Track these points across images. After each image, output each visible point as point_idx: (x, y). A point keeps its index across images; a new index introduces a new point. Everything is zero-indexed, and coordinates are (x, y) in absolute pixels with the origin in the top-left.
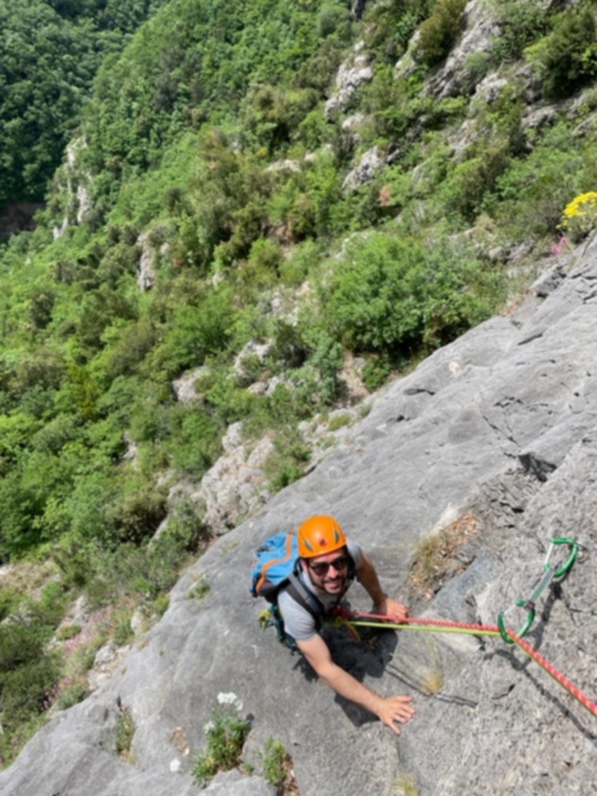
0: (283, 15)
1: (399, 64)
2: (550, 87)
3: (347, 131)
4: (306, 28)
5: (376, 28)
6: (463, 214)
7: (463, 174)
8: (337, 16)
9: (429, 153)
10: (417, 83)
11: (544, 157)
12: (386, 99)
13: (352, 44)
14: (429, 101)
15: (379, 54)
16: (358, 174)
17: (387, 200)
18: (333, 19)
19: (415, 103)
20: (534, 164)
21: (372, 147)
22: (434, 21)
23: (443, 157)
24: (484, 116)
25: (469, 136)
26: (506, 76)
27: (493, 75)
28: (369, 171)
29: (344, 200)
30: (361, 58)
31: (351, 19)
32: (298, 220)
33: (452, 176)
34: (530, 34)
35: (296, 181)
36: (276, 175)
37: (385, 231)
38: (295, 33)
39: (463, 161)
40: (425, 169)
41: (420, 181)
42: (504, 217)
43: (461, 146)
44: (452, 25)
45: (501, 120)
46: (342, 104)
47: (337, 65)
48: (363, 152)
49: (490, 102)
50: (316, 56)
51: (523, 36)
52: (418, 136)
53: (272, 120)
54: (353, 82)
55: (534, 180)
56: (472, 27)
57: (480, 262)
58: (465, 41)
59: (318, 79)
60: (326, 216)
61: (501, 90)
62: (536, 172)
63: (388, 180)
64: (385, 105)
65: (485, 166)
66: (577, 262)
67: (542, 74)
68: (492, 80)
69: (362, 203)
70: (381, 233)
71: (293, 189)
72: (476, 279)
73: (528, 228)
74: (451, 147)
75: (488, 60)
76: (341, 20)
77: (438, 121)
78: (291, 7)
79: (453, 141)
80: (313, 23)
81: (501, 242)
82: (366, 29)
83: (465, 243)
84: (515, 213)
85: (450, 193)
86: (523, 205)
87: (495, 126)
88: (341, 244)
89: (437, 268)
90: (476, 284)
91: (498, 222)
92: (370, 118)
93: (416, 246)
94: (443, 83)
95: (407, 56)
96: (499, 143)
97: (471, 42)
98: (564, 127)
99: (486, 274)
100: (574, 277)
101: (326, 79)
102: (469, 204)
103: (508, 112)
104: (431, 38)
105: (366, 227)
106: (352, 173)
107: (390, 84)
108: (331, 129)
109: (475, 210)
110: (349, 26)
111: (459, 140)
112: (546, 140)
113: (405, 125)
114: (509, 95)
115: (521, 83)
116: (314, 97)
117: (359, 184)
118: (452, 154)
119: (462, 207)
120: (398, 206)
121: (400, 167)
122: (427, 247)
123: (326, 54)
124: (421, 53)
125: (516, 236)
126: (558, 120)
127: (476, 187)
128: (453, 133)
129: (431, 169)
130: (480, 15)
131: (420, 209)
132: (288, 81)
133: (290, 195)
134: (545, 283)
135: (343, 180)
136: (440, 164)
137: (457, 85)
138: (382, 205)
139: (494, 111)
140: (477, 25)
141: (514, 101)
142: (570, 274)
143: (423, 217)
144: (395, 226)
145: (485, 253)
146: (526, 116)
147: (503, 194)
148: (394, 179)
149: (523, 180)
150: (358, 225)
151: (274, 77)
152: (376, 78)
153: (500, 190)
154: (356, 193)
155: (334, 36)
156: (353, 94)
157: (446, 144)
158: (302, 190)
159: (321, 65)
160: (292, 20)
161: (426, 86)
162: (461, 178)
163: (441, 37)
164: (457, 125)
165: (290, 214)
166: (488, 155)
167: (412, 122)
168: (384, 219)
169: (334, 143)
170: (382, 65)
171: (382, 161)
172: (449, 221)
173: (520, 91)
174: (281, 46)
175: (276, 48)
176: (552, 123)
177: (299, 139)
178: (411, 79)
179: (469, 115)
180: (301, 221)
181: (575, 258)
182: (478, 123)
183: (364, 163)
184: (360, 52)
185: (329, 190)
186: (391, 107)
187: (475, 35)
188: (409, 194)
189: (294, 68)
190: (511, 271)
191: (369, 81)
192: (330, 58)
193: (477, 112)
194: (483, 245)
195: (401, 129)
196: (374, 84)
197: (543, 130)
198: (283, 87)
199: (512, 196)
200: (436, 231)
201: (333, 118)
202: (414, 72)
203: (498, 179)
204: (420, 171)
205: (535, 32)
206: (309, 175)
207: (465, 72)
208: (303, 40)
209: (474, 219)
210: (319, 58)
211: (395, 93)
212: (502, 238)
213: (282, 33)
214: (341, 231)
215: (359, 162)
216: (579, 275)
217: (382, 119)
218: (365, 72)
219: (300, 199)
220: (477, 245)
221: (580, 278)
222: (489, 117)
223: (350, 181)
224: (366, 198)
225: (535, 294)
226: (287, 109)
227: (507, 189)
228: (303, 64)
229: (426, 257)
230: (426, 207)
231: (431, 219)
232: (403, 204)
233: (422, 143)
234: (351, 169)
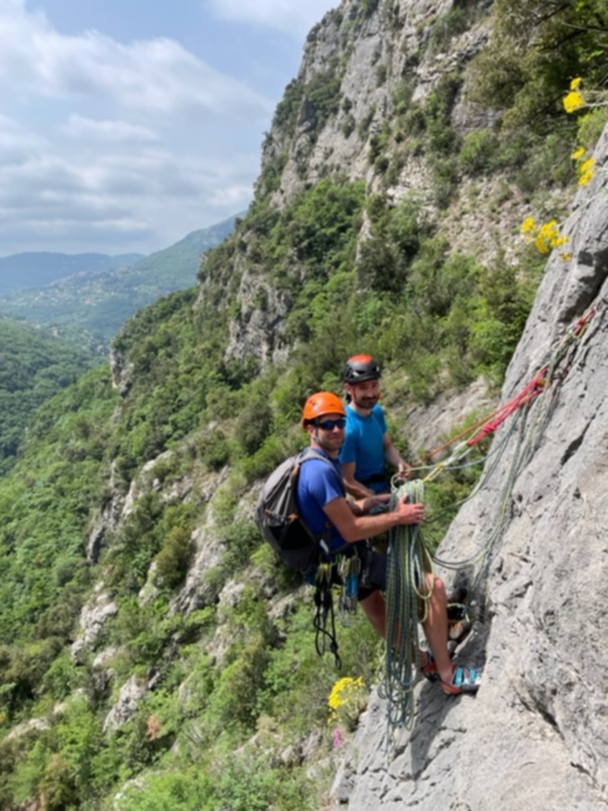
0: (17, 575)
1: (142, 593)
2: (282, 582)
3: (99, 669)
4: (42, 581)
5: (113, 568)
6: (243, 721)
7: (230, 679)
8: (73, 565)
9: (191, 668)
10: (163, 605)
11: (298, 642)
12: (135, 627)
13: (92, 586)
14: (179, 618)
15: (121, 590)
16: (118, 711)
17: (157, 730)
18: (70, 569)
19: (165, 624)
20: (292, 650)
21: (129, 677)
22: (167, 551)
23: (206, 667)
24: (233, 619)
25: (225, 641)
26: (242, 581)
27: (230, 583)
28: (132, 705)
29: (107, 746)
30: (104, 597)
31: (88, 565)
32: (52, 789)
33: (219, 685)
34: (251, 545)
35: (45, 741)
36: (20, 741)
37: (163, 768)
38: (30, 588)
39: (226, 667)
40: (191, 685)
41: (189, 698)
42: (284, 712)
43: (220, 652)
44: (183, 552)
45: (250, 619)
46: (89, 643)
47: (79, 608)
48: (120, 685)
49: (235, 606)
50: (55, 605)
51: (246, 547)
52: (175, 654)
53: (11, 680)
54: (98, 619)
55: (297, 667)
56: (201, 550)
57: (276, 771)
58: (198, 561)
59: (60, 625)
60: (88, 775)
61: (242, 593)
62: (296, 657)
63: (154, 708)
64: (135, 634)
65: (249, 666)
66: (360, 755)
67: (272, 571)
68: (231, 587)
69: (129, 743)
70: (158, 772)
71: (43, 751)
72: (278, 793)
73: (309, 718)
74: (211, 655)
75: (223, 572)
76: (78, 568)
77: (192, 635)
78: (24, 567)
79: (211, 649)
80: (50, 576)
81: (290, 740)
82: (104, 571)
83: (254, 753)
84: (292, 704)
85: (222, 703)
86: (296, 694)
87: (246, 625)
88: (111, 803)
89: (231, 795)
90: (280, 799)
91: (280, 718)
92: (122, 650)
93: (202, 776)
94: (188, 600)
95: (148, 585)
96: (254, 641)
97: (204, 561)
98: (305, 611)
99: (286, 784)
100: (364, 773)
101: (69, 623)
102: (245, 708)
103: (253, 610)
104: (167, 566)
105: (139, 772)
106: (112, 713)
107: (137, 613)
108: (80, 672)
109: (253, 713)
110: (87, 571)
111: (217, 646)
112: (294, 627)
113: (159, 647)
114: (250, 595)
115: (257, 584)
116: (57, 643)
117: (121, 723)
118: (214, 662)
119: (239, 714)
120: (172, 734)
121: (164, 690)
122: (213, 772)
123: (65, 601)
124: (161, 580)
125: (302, 729)
126: (298, 606)
127: (246, 689)
128: (209, 641)
129: (196, 682)
130: (205, 540)
131: (196, 728)
132: (26, 635)
133: (41, 761)
134: (342, 785)
135: (102, 723)
136: (205, 675)
137: (201, 598)
138: (152, 738)
139: (241, 613)
140: (205, 547)
141: (256, 600)
142: (359, 771)
143: (202, 737)
144: (173, 757)
145: (278, 758)
146: (270, 609)
147: (275, 687)
148: (160, 705)
149: (288, 668)
150: (129, 772)
151: (9, 636)
152: (121, 611)
153: (270, 685)
154: (120, 734)
155: (73, 583)
156: (100, 631)
157: (206, 654)
158: (55, 750)
159: (62, 612)
160: (26, 579)
161: (172, 606)
162: (229, 684)
163: (176, 563)
164: (210, 633)
165: (41, 785)
166: (247, 654)
167: (166, 642)
168: (158, 754)
169: (86, 686)
170: (126, 597)
171: (143, 689)
172: (230, 733)
173: (258, 590)
174: (15, 604)
175: (11, 607)
176: (294, 610)
177: (45, 691)
178: (157, 603)
179: (220, 621)
180: (57, 789)
181: (356, 751)
182: (230, 627)
183: (123, 697)
184: (101, 592)
185: (88, 740)
186: (142, 634)
187: (205, 555)
188: (179, 717)
189: (33, 621)
190: (310, 772)
191: (114, 615)
192: (71, 604)
193: (226, 617)
194: (272, 750)
195: (156, 652)
196: (120, 616)
197: (288, 618)
198: (20, 641)
199: (284, 688)
200: (219, 750)
201: (81, 659)
202: (158, 597)
203: (265, 674)
204: (186, 688)
205: (254, 542)
206: (61, 729)
207: (206, 586)
208: (40, 594)
209: (255, 724)
210: (59, 606)
211: (143, 619)
212: (289, 736)
213: (17, 592)
214: (110, 785)
215: (118, 697)
216: (367, 769)
217: (135, 647)
218: (110, 608)
219: (54, 762)
220: (267, 752)
221: (368, 773)
222: (238, 619)
223: (111, 721)
224: (133, 735)
225: (337, 802)
226: (28, 664)
227: (277, 681)
228: (42, 615)
229: (216, 785)
230: (202, 725)
231: (211, 738)
232: (176, 729)
233: (182, 659)
234: (111, 708)
